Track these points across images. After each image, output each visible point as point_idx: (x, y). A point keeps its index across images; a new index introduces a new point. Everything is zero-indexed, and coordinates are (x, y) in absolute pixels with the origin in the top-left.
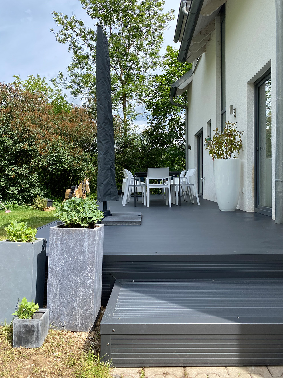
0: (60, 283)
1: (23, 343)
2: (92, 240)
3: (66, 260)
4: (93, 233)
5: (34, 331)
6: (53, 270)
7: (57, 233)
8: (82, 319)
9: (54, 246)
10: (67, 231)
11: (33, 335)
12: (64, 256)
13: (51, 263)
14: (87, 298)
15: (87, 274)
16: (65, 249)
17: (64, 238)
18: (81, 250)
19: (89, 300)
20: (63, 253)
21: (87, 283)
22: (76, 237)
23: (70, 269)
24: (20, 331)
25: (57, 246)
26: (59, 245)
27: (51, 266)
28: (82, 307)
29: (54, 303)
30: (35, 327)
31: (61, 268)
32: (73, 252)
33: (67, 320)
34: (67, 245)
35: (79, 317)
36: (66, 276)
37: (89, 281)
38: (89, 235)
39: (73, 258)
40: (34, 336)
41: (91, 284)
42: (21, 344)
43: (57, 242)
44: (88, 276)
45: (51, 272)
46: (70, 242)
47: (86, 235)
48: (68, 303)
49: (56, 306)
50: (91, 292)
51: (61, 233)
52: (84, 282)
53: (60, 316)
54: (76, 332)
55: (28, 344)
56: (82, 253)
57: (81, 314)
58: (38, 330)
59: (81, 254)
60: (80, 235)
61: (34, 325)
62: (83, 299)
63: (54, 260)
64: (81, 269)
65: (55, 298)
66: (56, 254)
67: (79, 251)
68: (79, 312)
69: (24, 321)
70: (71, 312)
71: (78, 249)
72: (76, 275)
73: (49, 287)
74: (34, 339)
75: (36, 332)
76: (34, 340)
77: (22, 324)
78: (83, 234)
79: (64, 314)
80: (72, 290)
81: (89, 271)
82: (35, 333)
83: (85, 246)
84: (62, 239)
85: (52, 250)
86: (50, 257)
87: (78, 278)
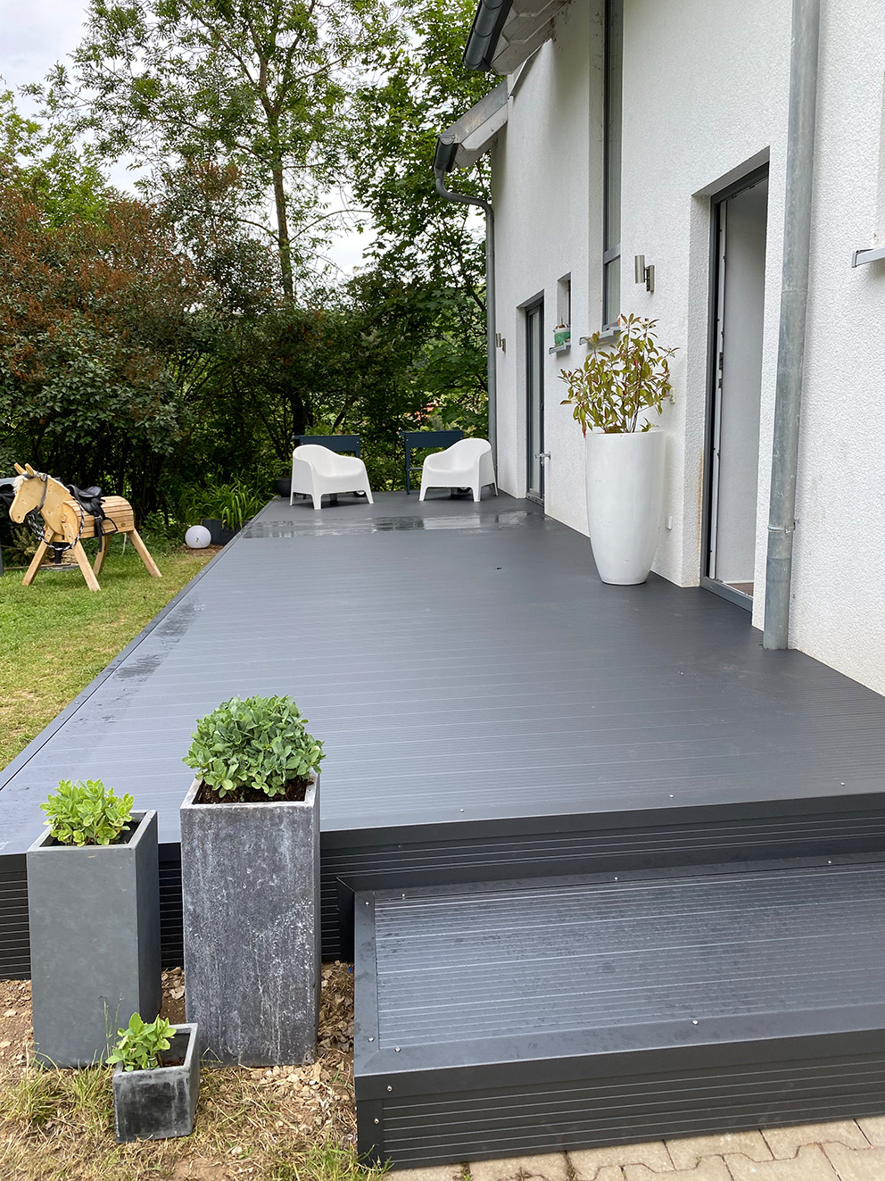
0: (220, 950)
1: (143, 1130)
2: (301, 833)
3: (232, 891)
4: (303, 815)
5: (170, 1098)
6: (196, 918)
7: (203, 820)
8: (284, 1035)
9: (195, 856)
10: (231, 814)
11: (171, 1107)
12: (226, 880)
13: (190, 900)
14: (296, 982)
15: (293, 922)
16: (226, 862)
17: (223, 833)
18: (274, 861)
19: (301, 985)
20: (221, 872)
21: (293, 946)
22: (256, 827)
23: (245, 912)
24: (133, 1103)
25: (205, 856)
26: (208, 852)
27: (191, 907)
28: (284, 1006)
29: (207, 1000)
30: (174, 1089)
31: (220, 911)
32: (251, 867)
33: (246, 1041)
34: (231, 850)
35: (277, 1031)
36: (234, 930)
37: (299, 940)
38: (294, 822)
39: (251, 884)
40: (173, 1109)
41: (307, 947)
42: (138, 1131)
43: (203, 844)
44: (296, 927)
45: (193, 923)
46: (240, 843)
47: (285, 821)
48: (244, 997)
49: (213, 1009)
50: (306, 967)
51: (212, 819)
52: (285, 942)
53: (224, 1033)
54: (272, 1067)
55: (157, 1129)
56: (277, 868)
57: (283, 1023)
58: (182, 1094)
59: (274, 871)
60: (268, 823)
61: (171, 1084)
62: (286, 986)
63: (197, 892)
64: (276, 909)
65: (208, 989)
66: (203, 877)
67: (269, 865)
68: (275, 1017)
69: (142, 1077)
70: (253, 1017)
71: (264, 860)
72: (262, 926)
73: (191, 963)
74: (174, 1116)
75: (176, 1101)
76: (174, 1118)
77: (138, 1086)
78: (275, 819)
79: (235, 1028)
80: (254, 965)
81: (298, 914)
82: (175, 1103)
83: (283, 849)
84: (217, 835)
85: (190, 867)
86: (187, 886)
87: (268, 935)
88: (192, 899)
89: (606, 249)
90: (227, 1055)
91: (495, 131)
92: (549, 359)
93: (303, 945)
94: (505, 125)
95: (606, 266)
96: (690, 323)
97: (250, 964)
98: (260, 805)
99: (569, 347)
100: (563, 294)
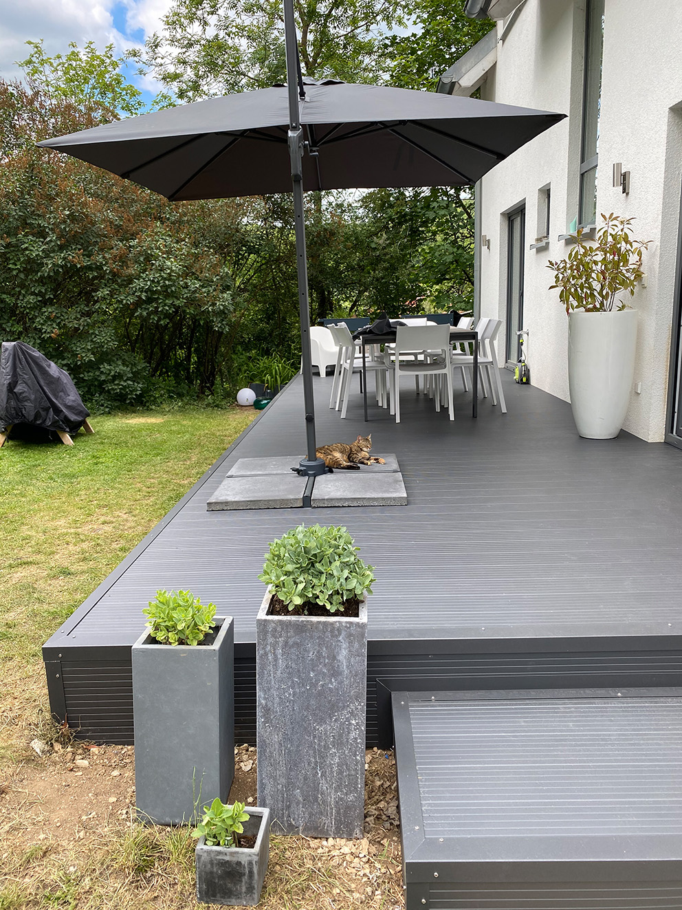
0: (287, 738)
2: (356, 645)
3: (297, 690)
4: (359, 629)
6: (267, 710)
7: (275, 630)
8: (338, 812)
9: (268, 659)
10: (299, 625)
12: (293, 680)
13: (263, 696)
14: (349, 770)
15: (348, 720)
16: (293, 666)
17: (291, 642)
18: (333, 667)
19: (353, 773)
20: (289, 673)
21: (348, 739)
22: (318, 638)
23: (307, 708)
25: (276, 659)
26: (279, 656)
27: (263, 702)
28: (338, 788)
29: (275, 780)
31: (288, 706)
32: (313, 671)
33: (306, 815)
34: (297, 655)
35: (332, 809)
36: (298, 723)
37: (352, 735)
38: (351, 635)
39: (314, 685)
41: (359, 741)
43: (274, 650)
44: (350, 724)
45: (265, 715)
46: (305, 650)
47: (343, 633)
48: (305, 779)
49: (280, 787)
50: (358, 758)
51: (282, 629)
52: (340, 735)
53: (289, 807)
54: (327, 839)
56: (335, 673)
57: (337, 802)
59: (333, 675)
60: (329, 635)
62: (340, 772)
63: (269, 690)
64: (334, 708)
65: (276, 770)
66: (274, 677)
67: (329, 670)
68: (331, 798)
70: (313, 797)
71: (325, 665)
72: (322, 721)
73: (262, 748)
78: (335, 631)
79: (298, 804)
80: (315, 752)
81: (352, 713)
83: (340, 657)
84: (286, 643)
85: (263, 668)
86: (260, 684)
87: (327, 729)
88: (265, 695)
89: (583, 161)
90: (290, 825)
91: (486, 70)
92: (529, 254)
93: (356, 739)
94: (495, 65)
95: (582, 175)
96: (663, 219)
97: (311, 752)
98: (322, 619)
99: (548, 244)
100: (542, 201)
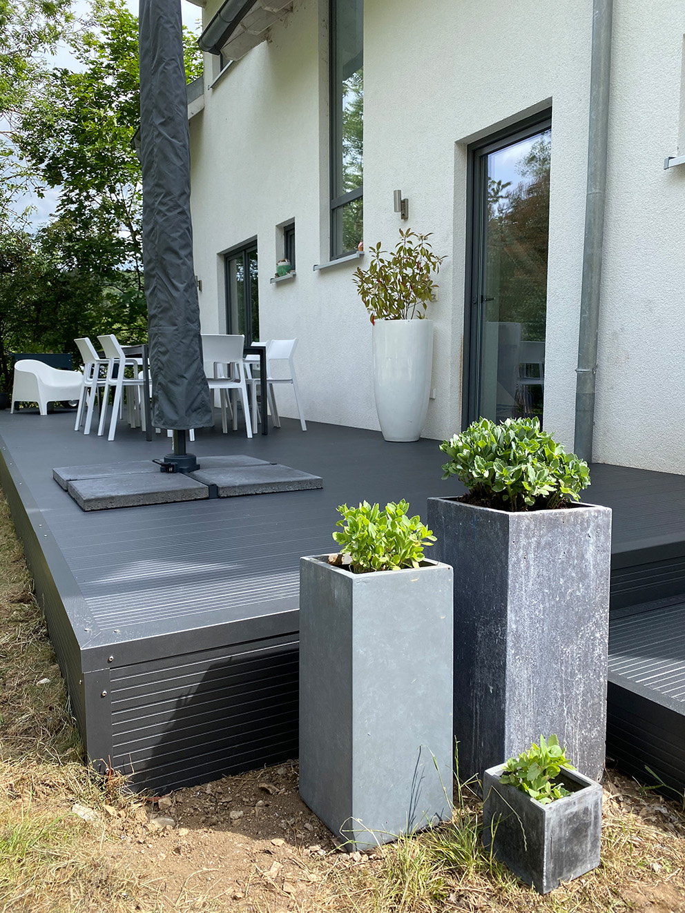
0: (536, 673)
1: (565, 870)
2: (602, 538)
3: (548, 605)
4: (604, 518)
5: (588, 825)
6: (518, 637)
7: (529, 527)
8: (582, 758)
9: (520, 568)
10: (551, 519)
11: (587, 836)
12: (543, 592)
13: (514, 618)
14: (593, 698)
15: (593, 633)
17: (543, 542)
18: (581, 569)
20: (540, 584)
21: (592, 658)
22: (569, 533)
23: (556, 627)
24: (561, 839)
25: (528, 568)
26: (531, 563)
27: (514, 626)
28: (583, 725)
29: (523, 732)
30: (591, 814)
31: (537, 628)
32: (563, 577)
34: (548, 559)
35: (576, 754)
36: (547, 648)
37: (597, 652)
38: (598, 526)
39: (563, 595)
40: (589, 838)
41: (602, 658)
42: (561, 873)
43: (527, 555)
44: (595, 638)
45: (515, 645)
46: (556, 551)
47: (592, 524)
48: (552, 722)
50: (602, 680)
51: (536, 526)
52: (586, 655)
55: (575, 867)
56: (583, 577)
57: (581, 744)
58: (597, 817)
59: (581, 579)
60: (578, 527)
61: (590, 807)
62: (585, 703)
63: (520, 609)
64: (581, 621)
65: (524, 718)
66: (526, 591)
67: (577, 573)
68: (576, 739)
69: (569, 804)
71: (574, 567)
72: (569, 641)
73: (511, 690)
75: (592, 828)
76: (589, 849)
77: (566, 816)
78: (585, 523)
80: (561, 684)
81: (596, 624)
83: (588, 556)
84: (538, 543)
85: (515, 581)
86: (512, 602)
87: (572, 650)
88: (516, 616)
91: (195, 114)
93: (600, 656)
94: (202, 112)
95: (332, 210)
96: (454, 238)
97: (558, 684)
99: (295, 275)
100: (280, 236)
